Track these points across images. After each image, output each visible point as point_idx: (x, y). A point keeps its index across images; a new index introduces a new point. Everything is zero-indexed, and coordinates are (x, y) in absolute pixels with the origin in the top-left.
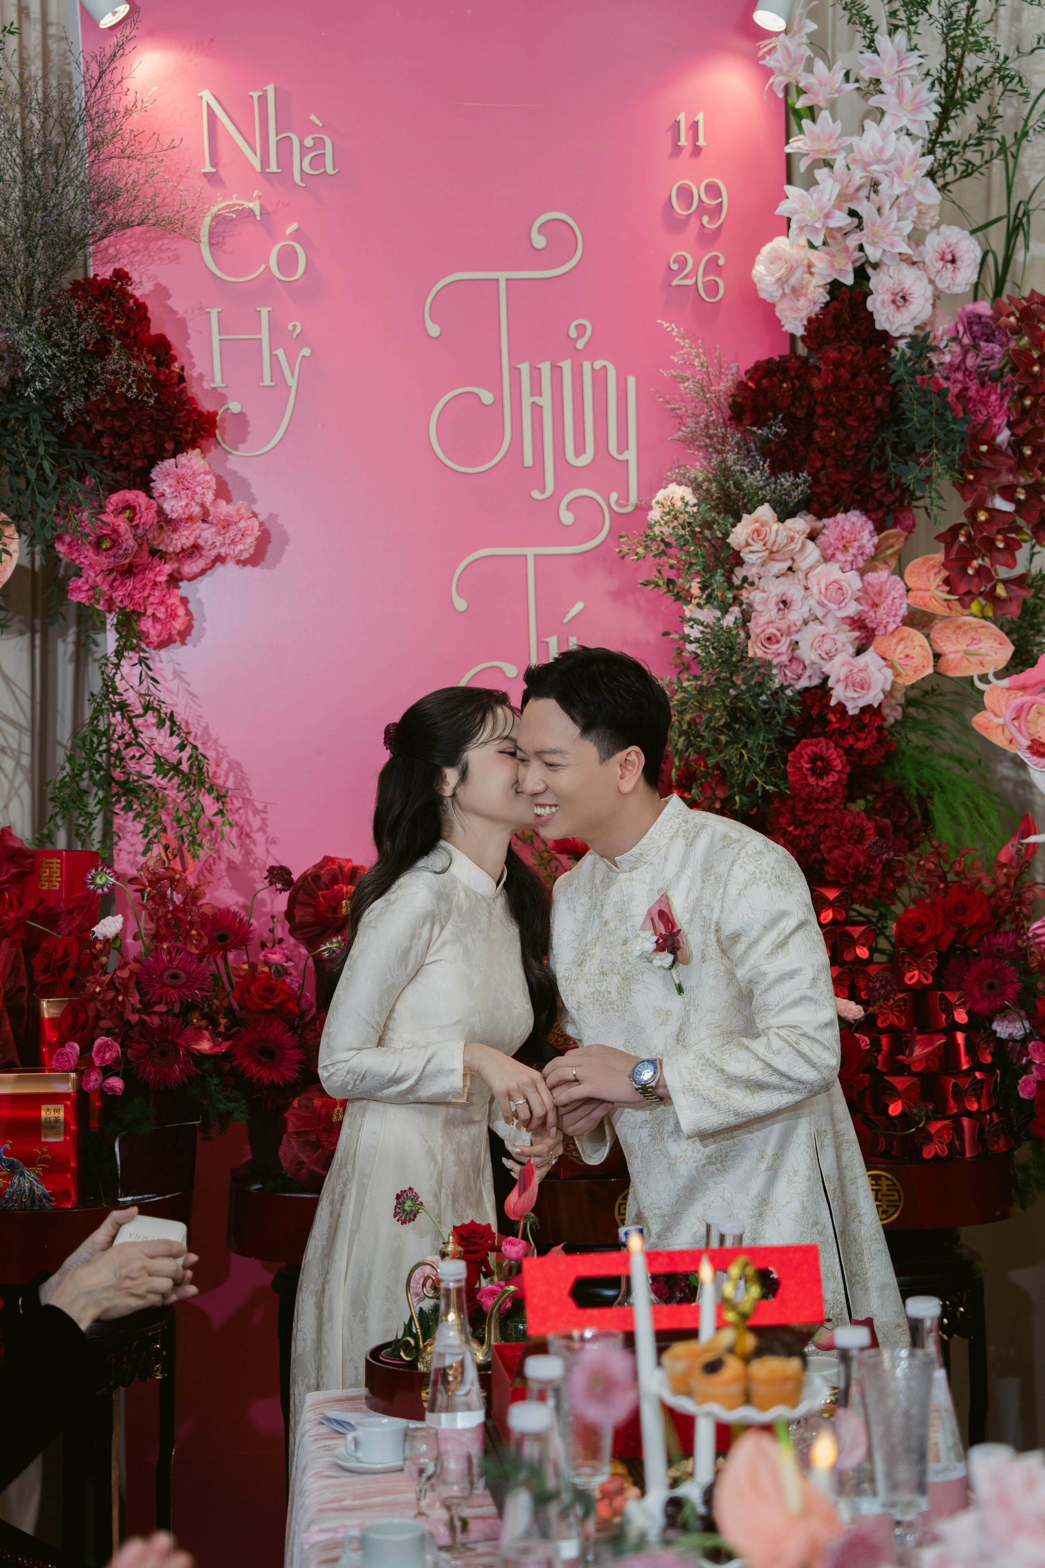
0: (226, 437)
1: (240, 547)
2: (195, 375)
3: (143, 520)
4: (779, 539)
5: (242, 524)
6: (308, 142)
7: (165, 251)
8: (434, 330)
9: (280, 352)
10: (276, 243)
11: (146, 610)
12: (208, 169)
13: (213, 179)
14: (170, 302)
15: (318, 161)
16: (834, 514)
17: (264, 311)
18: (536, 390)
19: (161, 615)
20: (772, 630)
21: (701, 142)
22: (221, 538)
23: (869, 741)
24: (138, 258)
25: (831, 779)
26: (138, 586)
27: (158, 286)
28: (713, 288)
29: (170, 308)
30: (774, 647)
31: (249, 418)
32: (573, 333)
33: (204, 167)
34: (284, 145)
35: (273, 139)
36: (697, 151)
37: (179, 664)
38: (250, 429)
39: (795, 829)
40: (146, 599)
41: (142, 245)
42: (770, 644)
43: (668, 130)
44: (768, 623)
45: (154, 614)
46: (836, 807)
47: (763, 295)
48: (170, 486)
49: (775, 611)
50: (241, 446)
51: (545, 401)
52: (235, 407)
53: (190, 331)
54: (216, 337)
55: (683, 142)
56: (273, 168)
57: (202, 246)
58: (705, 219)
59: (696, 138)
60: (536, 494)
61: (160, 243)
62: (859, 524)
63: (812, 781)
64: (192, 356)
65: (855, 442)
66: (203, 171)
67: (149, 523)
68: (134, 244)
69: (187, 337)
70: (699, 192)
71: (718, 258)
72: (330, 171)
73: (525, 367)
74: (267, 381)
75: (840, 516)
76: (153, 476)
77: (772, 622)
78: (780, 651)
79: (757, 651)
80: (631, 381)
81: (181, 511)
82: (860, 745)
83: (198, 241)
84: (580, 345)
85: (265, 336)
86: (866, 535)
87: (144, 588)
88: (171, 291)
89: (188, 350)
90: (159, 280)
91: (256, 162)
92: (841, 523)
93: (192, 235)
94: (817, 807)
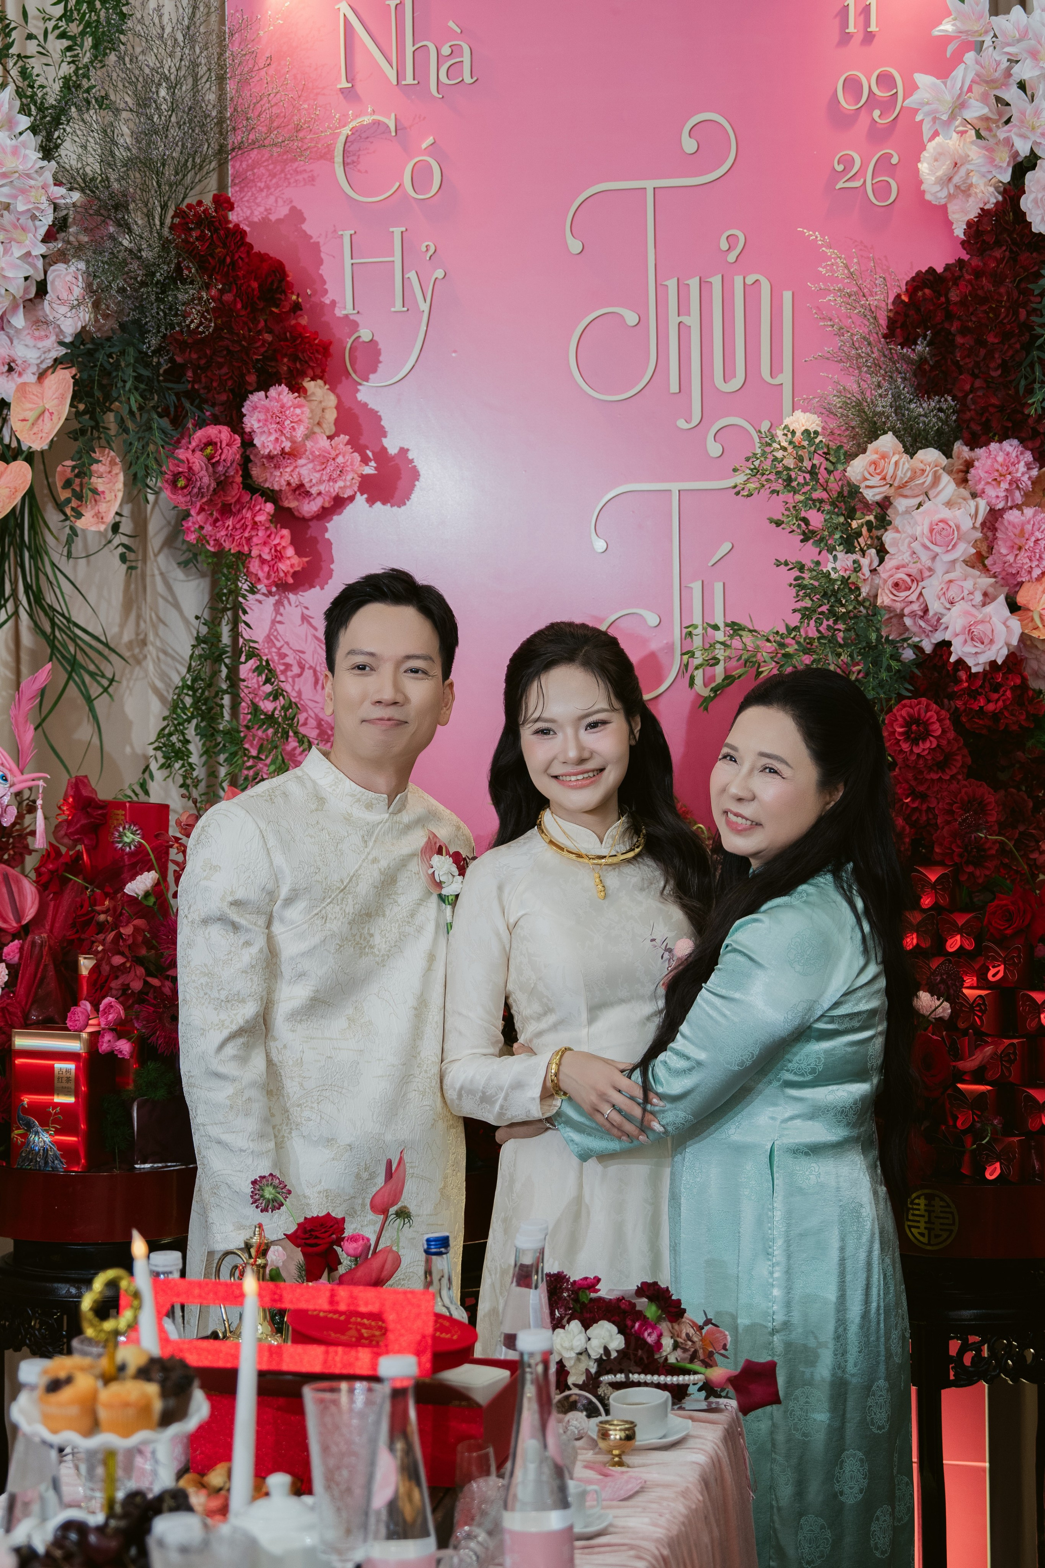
0: (357, 367)
1: (340, 484)
2: (328, 302)
3: (223, 457)
4: (899, 473)
5: (340, 460)
6: (446, 50)
7: (301, 172)
8: (575, 246)
9: (412, 275)
10: (411, 159)
11: (250, 551)
12: (344, 84)
13: (350, 94)
14: (304, 227)
15: (454, 69)
16: (987, 444)
17: (397, 231)
18: (682, 308)
19: (267, 557)
20: (901, 575)
21: (873, 28)
22: (318, 475)
23: (1000, 703)
24: (274, 181)
25: (928, 745)
26: (238, 526)
27: (293, 209)
28: (882, 190)
29: (305, 232)
30: (904, 594)
31: (380, 346)
32: (724, 246)
33: (340, 82)
34: (420, 53)
35: (409, 49)
36: (869, 37)
37: (307, 608)
38: (381, 358)
39: (913, 801)
40: (249, 540)
41: (278, 168)
42: (898, 590)
43: (836, 16)
44: (898, 568)
45: (260, 556)
46: (953, 777)
47: (928, 197)
48: (259, 421)
49: (909, 553)
50: (371, 376)
51: (692, 320)
52: (365, 335)
53: (323, 255)
54: (348, 261)
55: (851, 29)
56: (409, 80)
57: (336, 165)
58: (876, 113)
59: (867, 23)
60: (682, 424)
61: (295, 165)
62: (1014, 454)
63: (905, 746)
64: (324, 282)
65: (999, 361)
66: (339, 86)
67: (230, 458)
68: (271, 167)
69: (320, 262)
70: (869, 84)
71: (892, 156)
72: (468, 80)
73: (672, 284)
74: (398, 306)
75: (994, 446)
76: (244, 410)
77: (904, 566)
78: (910, 599)
79: (885, 598)
80: (787, 296)
81: (271, 447)
82: (991, 707)
83: (332, 160)
84: (732, 257)
85: (397, 258)
86: (1022, 467)
87: (244, 528)
88: (306, 215)
89: (321, 276)
90: (294, 204)
91: (392, 75)
92: (993, 453)
93: (327, 155)
94: (928, 777)
